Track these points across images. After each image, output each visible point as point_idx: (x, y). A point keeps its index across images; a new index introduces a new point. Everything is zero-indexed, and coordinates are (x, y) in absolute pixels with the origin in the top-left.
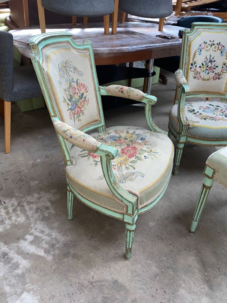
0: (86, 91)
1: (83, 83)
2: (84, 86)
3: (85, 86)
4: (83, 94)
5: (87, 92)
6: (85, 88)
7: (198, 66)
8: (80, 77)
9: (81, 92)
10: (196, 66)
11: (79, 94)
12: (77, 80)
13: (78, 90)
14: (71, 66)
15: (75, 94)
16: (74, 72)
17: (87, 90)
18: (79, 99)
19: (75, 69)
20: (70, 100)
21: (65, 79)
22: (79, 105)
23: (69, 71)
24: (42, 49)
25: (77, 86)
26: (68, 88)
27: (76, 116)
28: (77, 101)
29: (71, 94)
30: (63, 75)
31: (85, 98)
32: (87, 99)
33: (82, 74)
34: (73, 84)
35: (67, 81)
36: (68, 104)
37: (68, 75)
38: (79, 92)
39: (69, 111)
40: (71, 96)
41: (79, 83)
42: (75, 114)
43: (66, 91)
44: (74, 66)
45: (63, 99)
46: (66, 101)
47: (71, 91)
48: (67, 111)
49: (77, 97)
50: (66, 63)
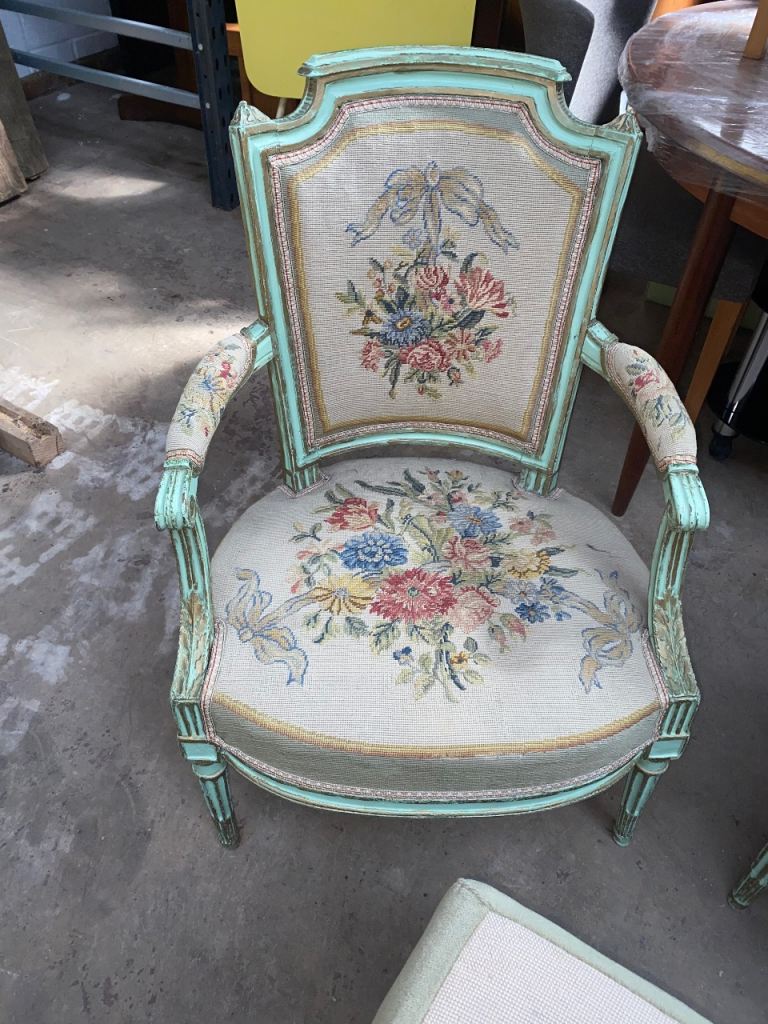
0: (500, 311)
1: (497, 275)
3: (501, 290)
4: (477, 315)
5: (505, 315)
6: (501, 298)
8: (492, 251)
9: (474, 305)
11: (457, 308)
12: (473, 256)
13: (461, 291)
14: (467, 195)
15: (438, 299)
16: (470, 220)
17: (507, 309)
18: (450, 322)
19: (484, 212)
20: (388, 307)
21: (403, 230)
22: (442, 342)
23: (443, 210)
24: (350, 100)
25: (462, 277)
26: (401, 266)
27: (405, 369)
28: (434, 324)
29: (411, 291)
30: (397, 215)
31: (485, 332)
32: (492, 338)
33: (507, 244)
34: (443, 261)
35: (409, 239)
36: (369, 314)
37: (430, 223)
38: (458, 300)
39: (363, 339)
40: (407, 295)
41: (479, 270)
42: (402, 361)
43: (383, 270)
44: (485, 200)
45: (344, 290)
46: (357, 299)
47: (413, 279)
48: (354, 333)
49: (440, 311)
50: (444, 177)
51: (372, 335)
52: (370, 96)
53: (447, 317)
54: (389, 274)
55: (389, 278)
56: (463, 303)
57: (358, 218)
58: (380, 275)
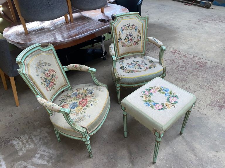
2: (53, 70)
4: (53, 75)
7: (123, 40)
8: (49, 67)
9: (52, 74)
10: (122, 40)
12: (48, 69)
13: (50, 74)
14: (43, 63)
15: (48, 76)
16: (45, 65)
18: (51, 78)
19: (45, 63)
23: (42, 66)
25: (49, 72)
29: (46, 78)
31: (55, 76)
32: (56, 76)
33: (50, 65)
34: (46, 72)
35: (41, 72)
37: (42, 69)
38: (50, 75)
41: (50, 70)
47: (45, 76)
49: (49, 78)
50: (39, 63)
56: (51, 75)
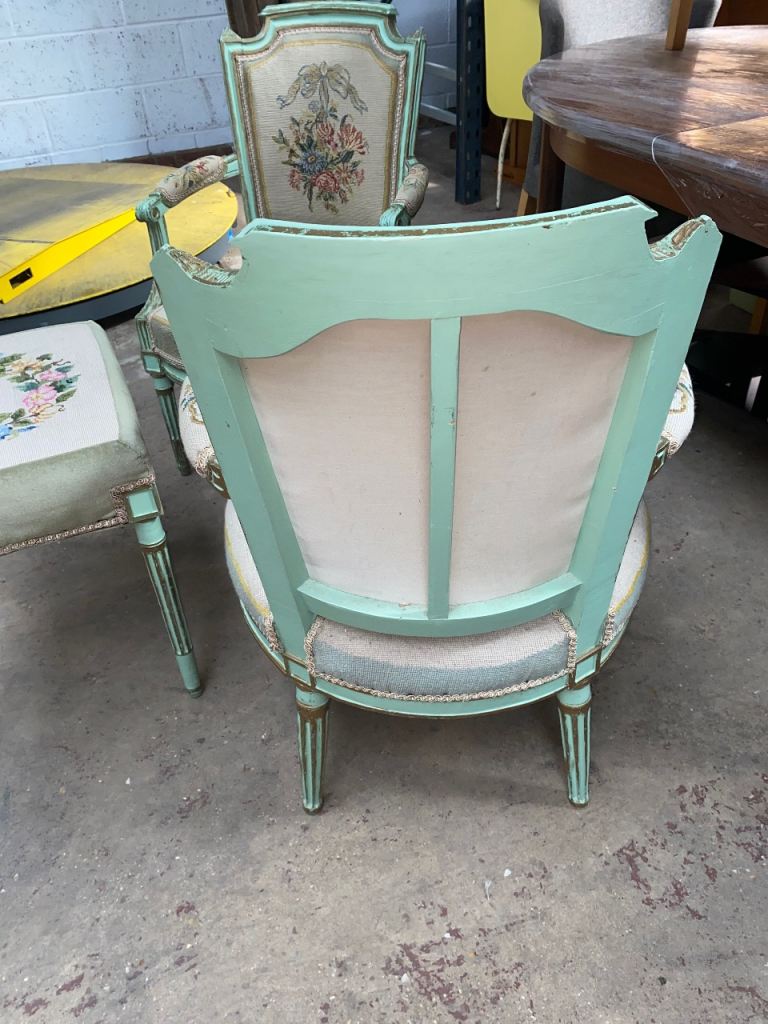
0: (361, 151)
1: (358, 129)
2: (359, 137)
3: (361, 137)
4: (350, 154)
5: (363, 153)
6: (361, 142)
8: (355, 113)
9: (348, 147)
11: (339, 150)
12: (346, 116)
13: (341, 139)
14: (342, 81)
15: (329, 143)
16: (344, 95)
17: (365, 149)
18: (337, 159)
19: (350, 90)
20: (302, 148)
21: (309, 101)
22: (334, 172)
23: (330, 89)
24: (284, 29)
25: (341, 130)
26: (308, 123)
27: (316, 190)
28: (329, 160)
29: (315, 139)
30: (304, 92)
31: (355, 165)
32: (359, 169)
33: (362, 109)
34: (331, 120)
35: (312, 106)
36: (292, 151)
37: (323, 98)
38: (340, 145)
39: (291, 168)
40: (312, 141)
41: (349, 125)
42: (313, 185)
43: (298, 124)
44: (351, 83)
45: (277, 135)
46: (285, 141)
47: (315, 131)
48: (284, 163)
49: (331, 152)
50: (330, 70)
51: (294, 165)
52: (295, 27)
53: (335, 156)
54: (302, 127)
55: (302, 130)
56: (343, 147)
57: (284, 92)
58: (297, 128)
